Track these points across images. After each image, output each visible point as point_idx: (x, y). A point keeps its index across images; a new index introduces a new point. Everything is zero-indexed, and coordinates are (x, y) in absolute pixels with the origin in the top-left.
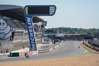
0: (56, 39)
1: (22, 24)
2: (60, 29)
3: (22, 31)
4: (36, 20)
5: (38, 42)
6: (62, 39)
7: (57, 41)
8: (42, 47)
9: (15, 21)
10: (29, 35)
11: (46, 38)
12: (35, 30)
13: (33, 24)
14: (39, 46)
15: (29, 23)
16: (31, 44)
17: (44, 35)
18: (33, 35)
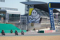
1: (46, 14)
3: (46, 17)
5: (56, 25)
8: (58, 28)
9: (42, 11)
10: (51, 20)
12: (55, 18)
13: (53, 14)
16: (51, 25)
18: (53, 20)
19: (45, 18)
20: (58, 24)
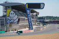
1: (24, 14)
2: (47, 17)
5: (34, 25)
6: (48, 23)
7: (45, 24)
8: (36, 28)
9: (20, 12)
11: (39, 23)
13: (31, 14)
14: (34, 27)
15: (28, 14)
18: (31, 20)
19: (23, 19)
20: (36, 24)
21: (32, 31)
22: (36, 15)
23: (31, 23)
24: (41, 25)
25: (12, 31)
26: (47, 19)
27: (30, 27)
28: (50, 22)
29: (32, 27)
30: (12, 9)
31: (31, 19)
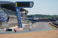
0: (34, 21)
1: (14, 13)
2: (36, 15)
3: (13, 16)
4: (22, 10)
5: (23, 23)
6: (37, 21)
7: (34, 22)
8: (25, 26)
10: (18, 19)
11: (28, 21)
13: (20, 12)
14: (23, 25)
15: (17, 12)
17: (27, 19)
18: (20, 19)
20: (25, 22)
21: (21, 29)
22: (26, 14)
23: (20, 22)
24: (31, 23)
25: (2, 29)
26: (36, 17)
27: (20, 25)
28: (39, 21)
29: (21, 25)
30: (1, 8)
31: (20, 17)
